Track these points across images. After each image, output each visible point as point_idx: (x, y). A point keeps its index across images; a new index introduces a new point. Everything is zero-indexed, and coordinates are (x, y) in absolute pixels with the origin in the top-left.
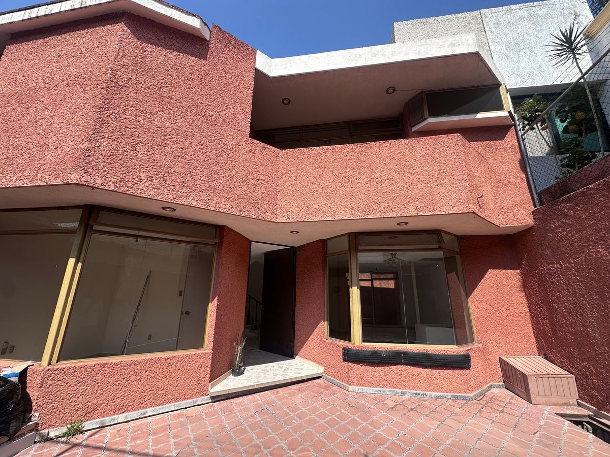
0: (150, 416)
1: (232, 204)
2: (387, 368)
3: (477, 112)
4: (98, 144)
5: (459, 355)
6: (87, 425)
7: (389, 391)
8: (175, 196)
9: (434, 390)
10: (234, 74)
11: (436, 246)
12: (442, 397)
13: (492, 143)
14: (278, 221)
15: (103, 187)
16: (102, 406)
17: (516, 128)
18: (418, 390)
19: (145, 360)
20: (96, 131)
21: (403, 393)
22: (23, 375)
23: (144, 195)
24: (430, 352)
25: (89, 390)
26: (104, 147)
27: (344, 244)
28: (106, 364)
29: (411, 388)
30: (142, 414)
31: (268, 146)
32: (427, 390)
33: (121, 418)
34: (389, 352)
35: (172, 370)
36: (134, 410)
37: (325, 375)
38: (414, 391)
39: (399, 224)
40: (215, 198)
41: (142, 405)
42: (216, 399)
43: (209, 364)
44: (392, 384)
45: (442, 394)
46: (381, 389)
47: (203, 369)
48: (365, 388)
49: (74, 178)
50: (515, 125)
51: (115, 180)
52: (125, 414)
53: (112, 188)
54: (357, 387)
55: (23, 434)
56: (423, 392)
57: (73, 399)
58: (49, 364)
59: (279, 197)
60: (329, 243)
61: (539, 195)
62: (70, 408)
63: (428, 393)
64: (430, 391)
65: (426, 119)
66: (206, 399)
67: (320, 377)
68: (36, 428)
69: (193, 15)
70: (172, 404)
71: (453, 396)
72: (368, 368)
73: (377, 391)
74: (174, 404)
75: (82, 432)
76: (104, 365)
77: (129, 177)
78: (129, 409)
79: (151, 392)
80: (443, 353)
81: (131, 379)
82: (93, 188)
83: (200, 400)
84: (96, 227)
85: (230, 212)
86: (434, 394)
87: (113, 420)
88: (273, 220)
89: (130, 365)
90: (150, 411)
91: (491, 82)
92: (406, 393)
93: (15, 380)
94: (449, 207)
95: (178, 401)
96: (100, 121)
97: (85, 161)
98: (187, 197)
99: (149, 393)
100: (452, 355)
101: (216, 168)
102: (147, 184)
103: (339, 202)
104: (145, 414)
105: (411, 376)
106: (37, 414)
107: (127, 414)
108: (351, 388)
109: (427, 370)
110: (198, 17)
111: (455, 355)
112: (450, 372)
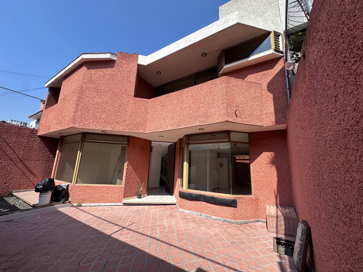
1: (125, 127)
2: (195, 202)
4: (77, 113)
5: (230, 200)
6: (83, 205)
7: (195, 213)
8: (102, 127)
10: (127, 71)
12: (219, 220)
13: (267, 72)
14: (146, 132)
15: (79, 127)
16: (87, 200)
18: (209, 215)
19: (100, 186)
20: (77, 109)
21: (201, 215)
22: (68, 186)
23: (91, 128)
24: (216, 196)
25: (84, 194)
26: (79, 113)
29: (205, 213)
31: (143, 99)
32: (213, 215)
33: (93, 204)
35: (109, 191)
36: (97, 203)
37: (177, 204)
38: (206, 215)
39: (199, 129)
40: (118, 126)
42: (125, 204)
43: (123, 191)
46: (192, 212)
47: (121, 192)
48: (185, 210)
49: (71, 125)
51: (82, 125)
53: (81, 127)
54: (182, 210)
55: (66, 203)
56: (210, 216)
57: (80, 196)
58: (74, 184)
59: (147, 122)
62: (79, 198)
63: (212, 217)
64: (214, 216)
65: (223, 67)
66: (122, 204)
67: (175, 204)
68: (70, 202)
69: (107, 53)
71: (224, 220)
72: (188, 201)
73: (190, 212)
74: (110, 203)
75: (82, 206)
76: (88, 186)
77: (87, 123)
78: (95, 202)
79: (102, 198)
80: (222, 197)
81: (96, 192)
82: (76, 128)
83: (119, 204)
84: (85, 140)
85: (124, 131)
86: (215, 218)
88: (144, 132)
92: (202, 215)
93: (65, 187)
94: (215, 120)
96: (78, 105)
97: (74, 120)
98: (107, 127)
100: (227, 199)
101: (118, 113)
102: (92, 124)
104: (100, 205)
105: (206, 207)
106: (70, 198)
108: (180, 209)
110: (109, 53)
111: (228, 199)
112: (225, 207)
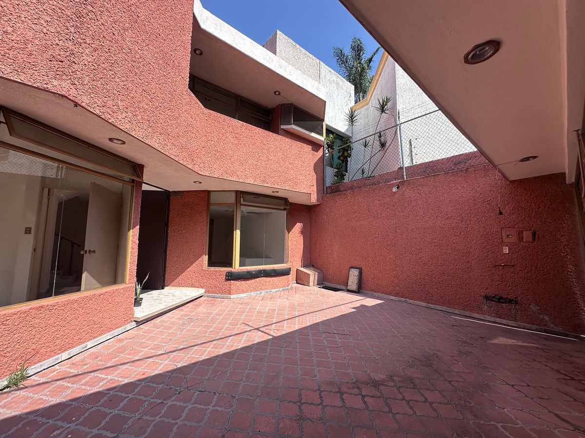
0: (90, 348)
3: (312, 131)
6: (32, 371)
7: (253, 293)
9: (275, 288)
11: (282, 208)
12: (278, 291)
14: (203, 173)
15: (89, 108)
16: (42, 350)
17: (324, 148)
18: (268, 290)
27: (232, 199)
28: (42, 307)
29: (265, 289)
30: (83, 348)
31: (198, 102)
33: (64, 356)
34: (256, 271)
36: (74, 347)
37: (206, 294)
38: (266, 291)
41: (81, 341)
44: (255, 290)
45: (278, 289)
46: (249, 293)
48: (240, 295)
49: (59, 87)
50: (324, 146)
51: (99, 103)
52: (67, 352)
53: (97, 112)
54: (236, 295)
56: (270, 290)
57: (9, 349)
60: (212, 194)
61: (327, 188)
63: (272, 290)
65: (291, 124)
66: (132, 324)
67: (202, 296)
70: (107, 334)
71: (283, 289)
72: (243, 282)
73: (247, 295)
74: (109, 333)
75: (28, 378)
77: (110, 103)
78: (70, 346)
79: (88, 327)
82: (76, 105)
86: (275, 290)
87: (57, 359)
88: (199, 172)
89: (68, 304)
90: (90, 344)
91: (321, 117)
92: (262, 293)
94: (302, 189)
95: (111, 331)
99: (87, 328)
103: (248, 170)
104: (86, 347)
107: (69, 351)
108: (232, 296)
109: (273, 278)
